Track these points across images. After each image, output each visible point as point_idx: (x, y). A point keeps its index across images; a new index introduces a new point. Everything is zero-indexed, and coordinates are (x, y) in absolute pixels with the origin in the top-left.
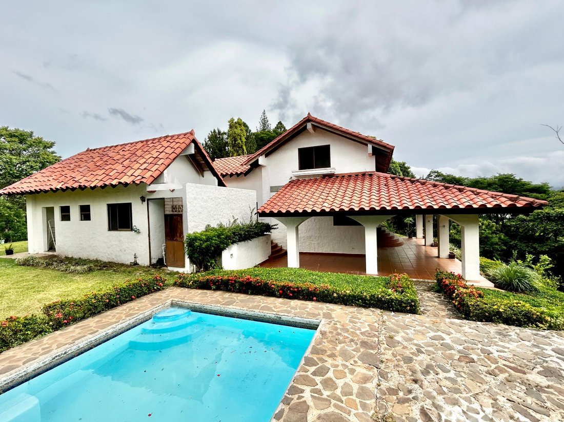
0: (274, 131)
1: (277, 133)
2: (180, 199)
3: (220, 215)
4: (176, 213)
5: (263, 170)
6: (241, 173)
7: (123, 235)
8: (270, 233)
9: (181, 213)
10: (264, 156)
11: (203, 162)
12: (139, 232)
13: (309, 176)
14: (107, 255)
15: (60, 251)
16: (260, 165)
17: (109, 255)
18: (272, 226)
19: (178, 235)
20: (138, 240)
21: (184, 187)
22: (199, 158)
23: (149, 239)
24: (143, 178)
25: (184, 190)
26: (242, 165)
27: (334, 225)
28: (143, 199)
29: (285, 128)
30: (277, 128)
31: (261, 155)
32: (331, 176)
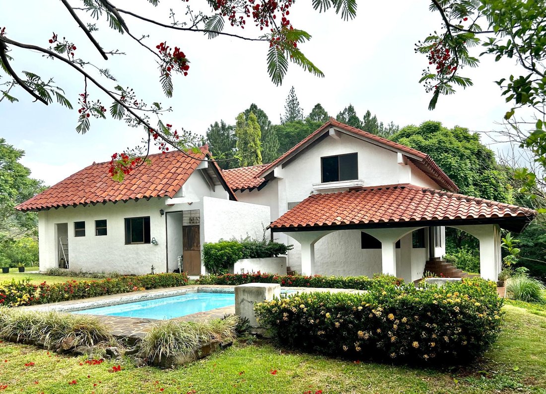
0: (308, 121)
1: (311, 125)
2: (197, 212)
3: (232, 229)
4: (193, 224)
5: (280, 183)
6: (254, 187)
7: (141, 248)
8: (285, 256)
9: (198, 224)
10: (280, 167)
11: (215, 176)
12: (157, 244)
13: (333, 190)
14: (123, 268)
15: (73, 267)
16: (276, 178)
17: (125, 268)
18: (287, 247)
19: (195, 244)
20: (156, 252)
21: (202, 200)
22: (212, 172)
23: (167, 251)
24: (166, 192)
25: (201, 203)
26: (255, 177)
27: (362, 248)
28: (162, 212)
29: (325, 114)
30: (312, 115)
31: (277, 166)
32: (357, 189)
